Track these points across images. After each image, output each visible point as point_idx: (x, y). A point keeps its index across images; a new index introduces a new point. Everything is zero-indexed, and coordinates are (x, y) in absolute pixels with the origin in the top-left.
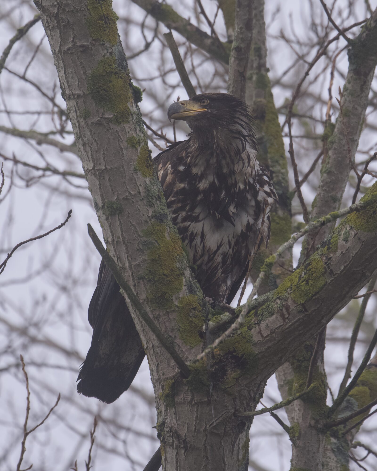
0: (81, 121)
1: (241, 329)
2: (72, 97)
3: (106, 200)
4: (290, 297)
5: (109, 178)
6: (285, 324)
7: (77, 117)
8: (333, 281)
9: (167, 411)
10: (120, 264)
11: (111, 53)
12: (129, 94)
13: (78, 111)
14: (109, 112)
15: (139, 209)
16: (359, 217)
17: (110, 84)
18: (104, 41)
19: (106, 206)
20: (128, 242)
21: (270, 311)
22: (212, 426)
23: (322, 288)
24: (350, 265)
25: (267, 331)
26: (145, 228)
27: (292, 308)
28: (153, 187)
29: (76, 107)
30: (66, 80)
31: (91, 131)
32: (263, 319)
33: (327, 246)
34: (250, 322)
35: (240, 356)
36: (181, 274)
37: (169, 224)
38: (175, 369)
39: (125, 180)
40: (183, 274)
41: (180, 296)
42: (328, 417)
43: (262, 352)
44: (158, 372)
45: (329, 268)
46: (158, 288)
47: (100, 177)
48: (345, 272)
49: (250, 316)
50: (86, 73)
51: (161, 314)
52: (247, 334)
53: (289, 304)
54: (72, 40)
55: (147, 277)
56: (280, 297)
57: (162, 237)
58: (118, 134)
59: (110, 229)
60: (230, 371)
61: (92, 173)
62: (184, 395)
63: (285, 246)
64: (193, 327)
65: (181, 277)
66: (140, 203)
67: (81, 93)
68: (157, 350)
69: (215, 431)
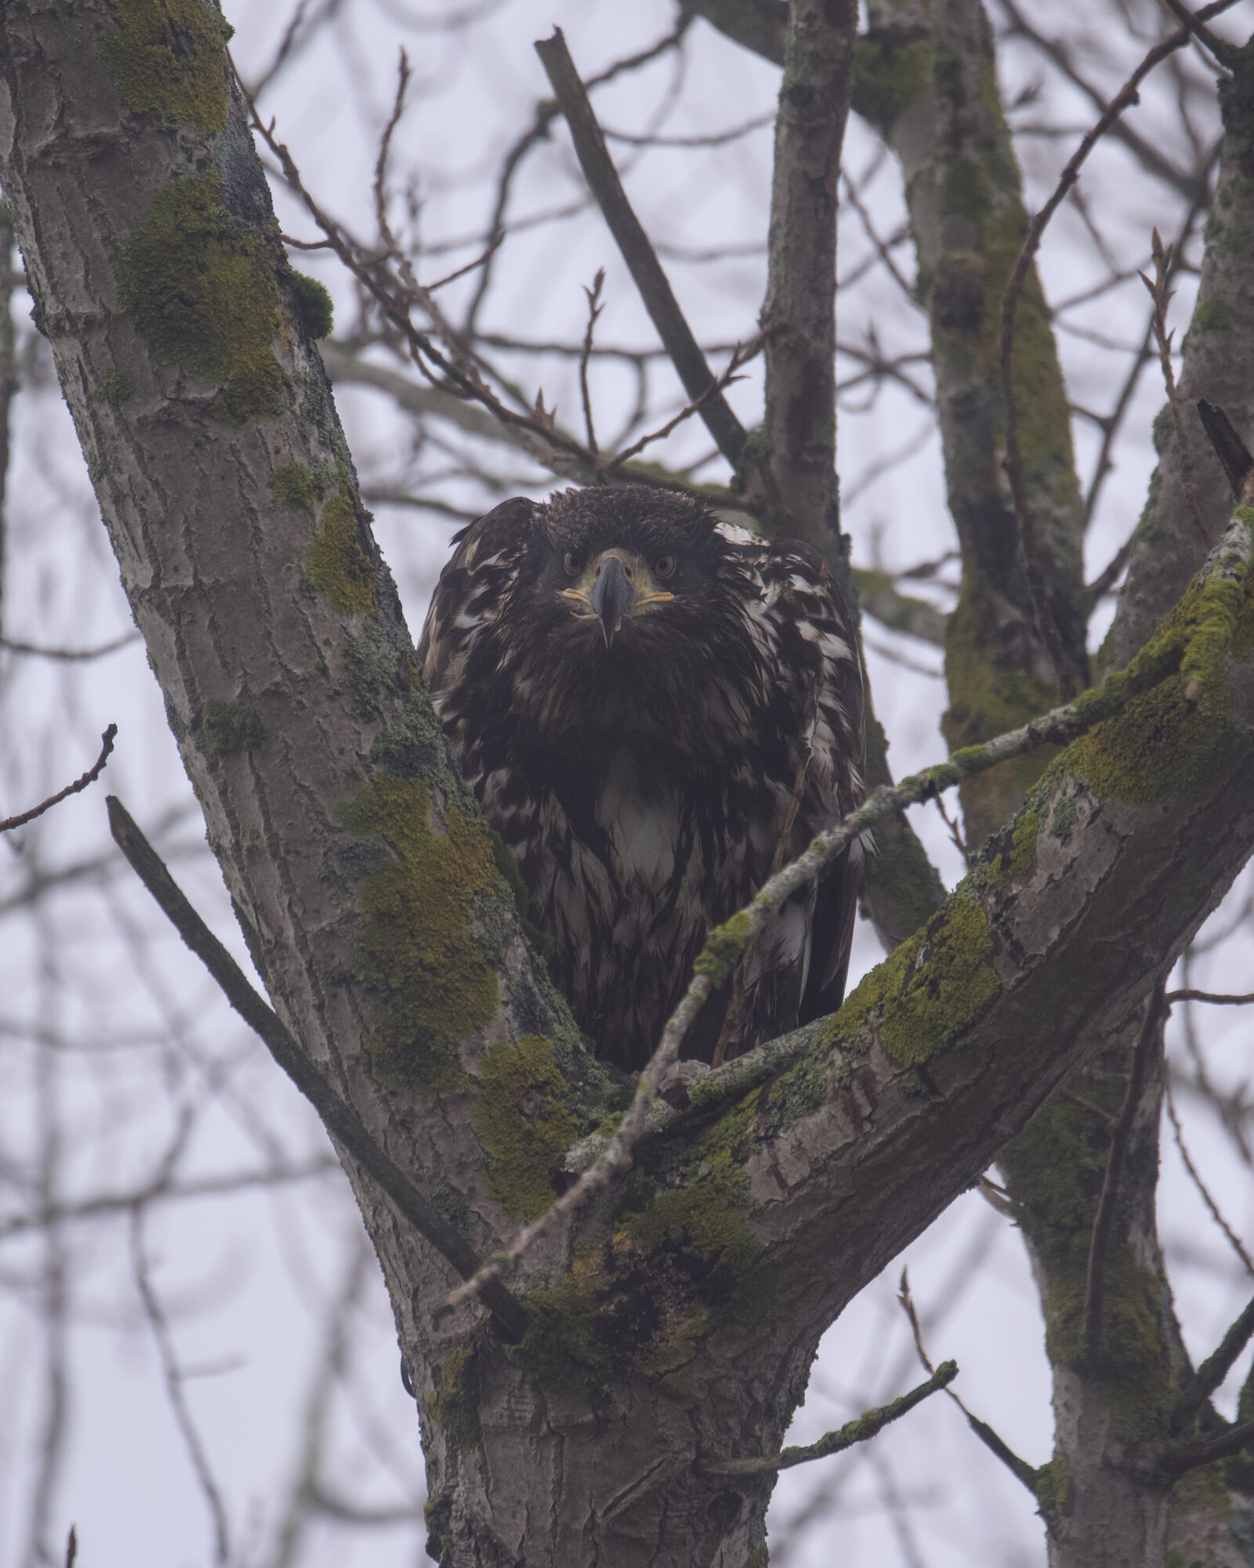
0: (102, 412)
1: (709, 1158)
2: (67, 327)
3: (204, 700)
4: (876, 1043)
5: (212, 619)
6: (861, 1139)
7: (89, 399)
8: (1026, 984)
9: (456, 1457)
10: (265, 930)
11: (202, 164)
12: (278, 310)
13: (91, 379)
14: (201, 379)
15: (324, 732)
16: (1105, 750)
17: (202, 277)
18: (173, 121)
19: (204, 721)
20: (288, 852)
21: (809, 1092)
22: (613, 1513)
23: (987, 1007)
24: (1079, 924)
25: (799, 1164)
26: (349, 799)
27: (884, 1082)
28: (378, 647)
29: (83, 363)
30: (44, 264)
31: (139, 450)
32: (785, 1121)
33: (999, 856)
34: (741, 1132)
35: (706, 1256)
36: (490, 962)
37: (442, 781)
38: (476, 1308)
39: (268, 625)
40: (497, 963)
41: (487, 1042)
42: (1175, 1431)
43: (785, 1242)
44: (416, 1318)
45: (1008, 935)
46: (404, 1015)
47: (179, 615)
48: (1064, 947)
49: (743, 1110)
50: (113, 237)
51: (418, 1108)
52: (729, 1178)
53: (874, 1068)
54: (55, 117)
55: (361, 978)
56: (843, 1040)
57: (414, 831)
58: (236, 457)
59: (226, 802)
60: (672, 1311)
61: (150, 601)
62: (509, 1401)
63: (787, 877)
64: (537, 1154)
65: (489, 970)
66: (326, 707)
67: (98, 311)
68: (411, 1238)
69: (626, 1530)
